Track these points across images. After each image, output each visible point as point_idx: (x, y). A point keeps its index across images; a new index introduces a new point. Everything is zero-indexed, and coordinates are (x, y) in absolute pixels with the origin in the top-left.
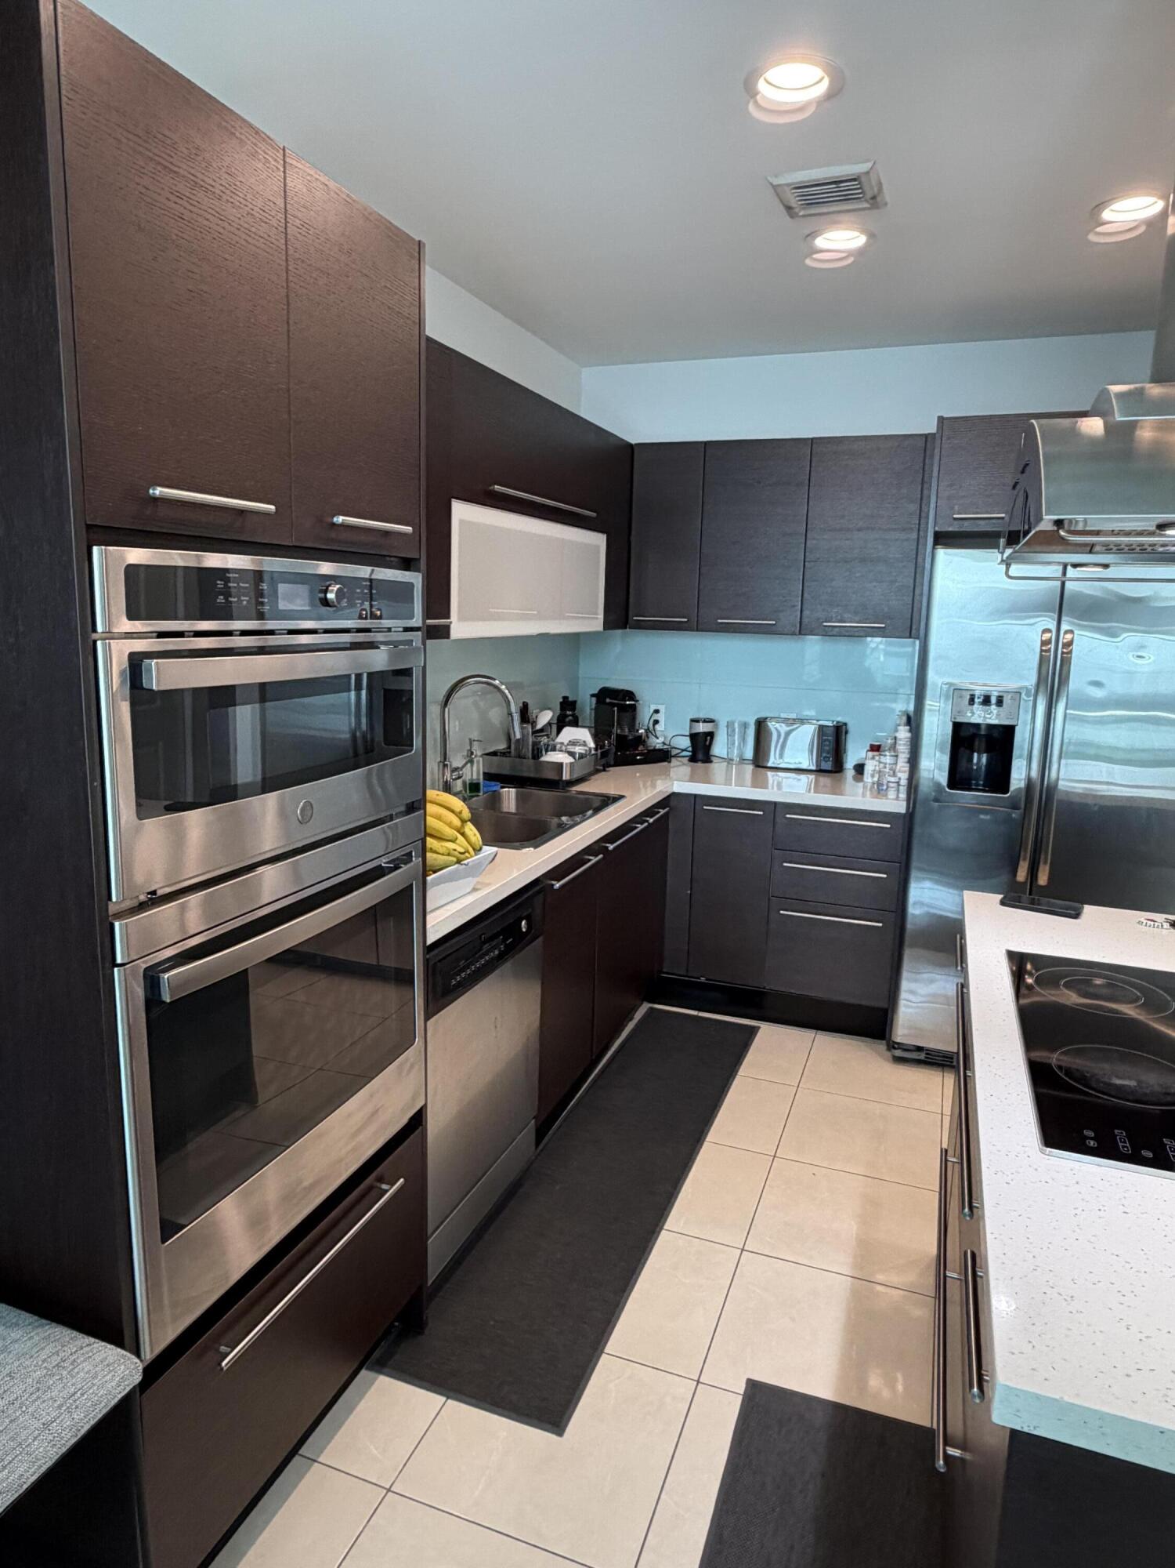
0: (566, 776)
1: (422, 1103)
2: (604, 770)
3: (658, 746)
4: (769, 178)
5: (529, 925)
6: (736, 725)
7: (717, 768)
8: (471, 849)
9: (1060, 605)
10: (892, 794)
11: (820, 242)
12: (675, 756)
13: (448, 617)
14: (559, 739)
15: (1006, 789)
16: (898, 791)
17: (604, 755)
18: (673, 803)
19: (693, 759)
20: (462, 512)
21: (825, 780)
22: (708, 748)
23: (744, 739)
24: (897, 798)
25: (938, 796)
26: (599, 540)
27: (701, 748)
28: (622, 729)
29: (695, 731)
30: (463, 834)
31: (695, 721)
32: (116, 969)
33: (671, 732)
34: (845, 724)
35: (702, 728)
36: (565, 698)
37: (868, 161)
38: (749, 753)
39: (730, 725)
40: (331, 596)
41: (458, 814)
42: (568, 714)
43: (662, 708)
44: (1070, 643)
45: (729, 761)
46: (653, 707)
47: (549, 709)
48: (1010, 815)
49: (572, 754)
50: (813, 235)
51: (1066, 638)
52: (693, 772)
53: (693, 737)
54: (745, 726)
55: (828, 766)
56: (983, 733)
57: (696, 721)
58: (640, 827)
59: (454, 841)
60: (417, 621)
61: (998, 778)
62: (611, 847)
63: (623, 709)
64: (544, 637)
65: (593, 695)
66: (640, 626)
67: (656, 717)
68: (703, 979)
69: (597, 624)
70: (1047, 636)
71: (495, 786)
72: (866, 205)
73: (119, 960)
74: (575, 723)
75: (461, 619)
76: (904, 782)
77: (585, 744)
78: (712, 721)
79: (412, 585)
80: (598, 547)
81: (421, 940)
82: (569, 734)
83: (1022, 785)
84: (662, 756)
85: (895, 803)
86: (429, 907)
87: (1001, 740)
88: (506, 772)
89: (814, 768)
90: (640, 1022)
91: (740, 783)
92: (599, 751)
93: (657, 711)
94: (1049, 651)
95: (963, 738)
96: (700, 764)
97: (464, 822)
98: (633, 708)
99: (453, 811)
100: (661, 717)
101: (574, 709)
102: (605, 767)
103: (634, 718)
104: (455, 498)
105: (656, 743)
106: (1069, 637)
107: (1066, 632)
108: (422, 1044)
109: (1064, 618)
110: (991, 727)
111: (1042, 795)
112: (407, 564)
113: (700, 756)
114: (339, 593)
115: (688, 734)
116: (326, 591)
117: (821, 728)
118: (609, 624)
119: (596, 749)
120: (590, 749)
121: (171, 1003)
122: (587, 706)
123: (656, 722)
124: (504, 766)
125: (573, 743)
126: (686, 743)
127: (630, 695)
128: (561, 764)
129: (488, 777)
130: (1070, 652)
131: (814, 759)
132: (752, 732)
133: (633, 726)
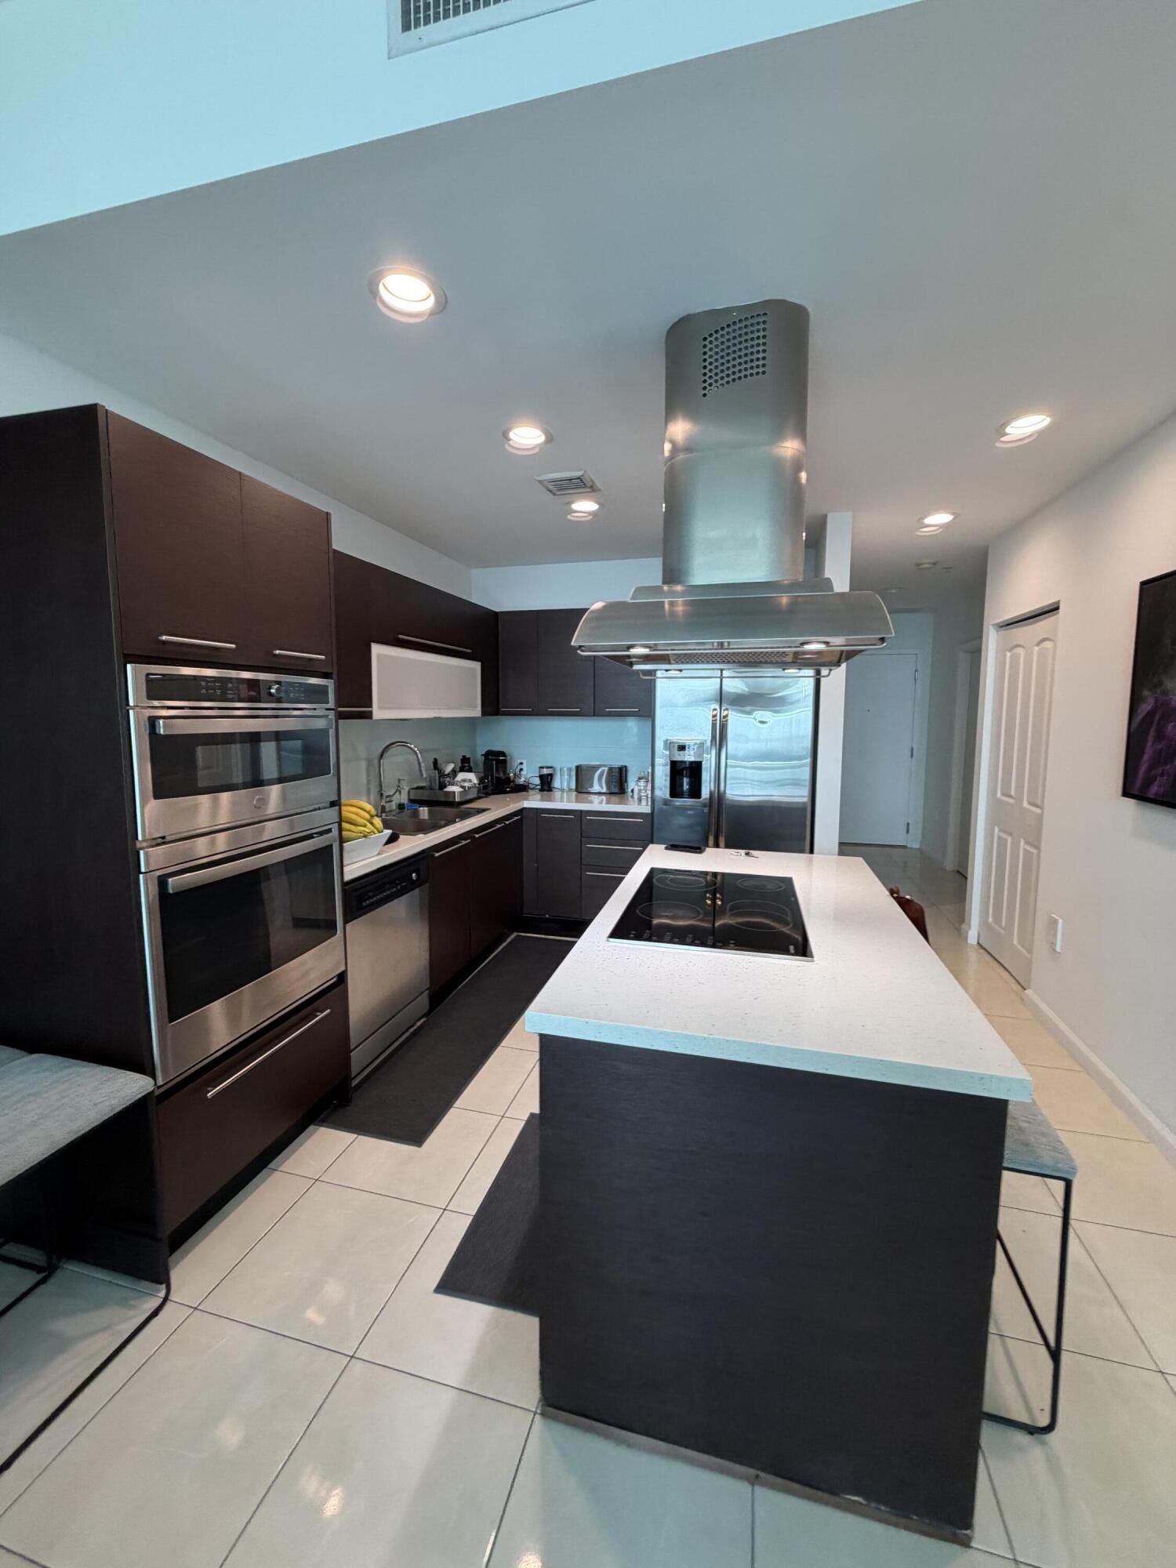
0: (457, 799)
1: (343, 969)
2: (486, 797)
3: (521, 783)
4: (536, 478)
5: (418, 875)
6: (565, 769)
7: (557, 794)
8: (376, 831)
9: (721, 697)
10: (644, 803)
11: (575, 506)
12: (532, 789)
13: (370, 706)
14: (456, 779)
15: (699, 797)
16: (647, 801)
17: (485, 788)
18: (525, 813)
19: (542, 790)
20: (377, 650)
21: (614, 798)
22: (550, 783)
23: (570, 775)
24: (647, 805)
25: (666, 802)
26: (476, 666)
27: (546, 783)
28: (499, 774)
29: (542, 773)
30: (372, 823)
32: (141, 876)
33: (529, 774)
34: (626, 767)
35: (545, 771)
36: (464, 757)
37: (581, 470)
38: (573, 786)
39: (561, 769)
40: (273, 691)
41: (368, 812)
42: (465, 765)
43: (524, 761)
44: (727, 716)
45: (562, 790)
46: (519, 761)
47: (453, 762)
48: (702, 811)
49: (462, 787)
50: (570, 503)
51: (724, 713)
52: (542, 796)
53: (541, 777)
54: (570, 770)
55: (615, 790)
56: (687, 766)
57: (542, 768)
58: (499, 826)
59: (365, 826)
60: (331, 705)
61: (695, 792)
62: (477, 836)
63: (498, 762)
64: (437, 720)
65: (483, 755)
66: (506, 714)
67: (522, 767)
68: (547, 916)
69: (477, 712)
70: (715, 712)
71: (416, 806)
72: (589, 490)
73: (143, 870)
74: (470, 770)
75: (380, 708)
76: (650, 796)
77: (470, 781)
78: (551, 767)
79: (327, 686)
80: (474, 670)
81: (340, 879)
82: (461, 776)
83: (708, 796)
84: (523, 788)
85: (645, 808)
86: (345, 862)
87: (695, 769)
88: (425, 798)
89: (608, 791)
90: (510, 943)
91: (569, 801)
92: (481, 786)
93: (521, 763)
94: (716, 720)
95: (677, 770)
96: (545, 792)
97: (372, 816)
98: (505, 761)
99: (365, 811)
100: (524, 767)
101: (469, 763)
102: (487, 795)
103: (506, 768)
104: (374, 642)
105: (521, 781)
106: (726, 712)
107: (725, 710)
108: (342, 935)
109: (723, 705)
110: (691, 763)
111: (718, 800)
112: (326, 676)
113: (546, 787)
114: (277, 689)
115: (538, 775)
116: (270, 688)
117: (611, 769)
118: (485, 712)
119: (479, 784)
120: (475, 784)
121: (173, 894)
122: (478, 761)
123: (521, 770)
124: (424, 795)
125: (464, 781)
126: (537, 781)
127: (503, 754)
128: (454, 793)
129: (412, 801)
130: (727, 721)
131: (608, 787)
132: (574, 773)
133: (505, 772)
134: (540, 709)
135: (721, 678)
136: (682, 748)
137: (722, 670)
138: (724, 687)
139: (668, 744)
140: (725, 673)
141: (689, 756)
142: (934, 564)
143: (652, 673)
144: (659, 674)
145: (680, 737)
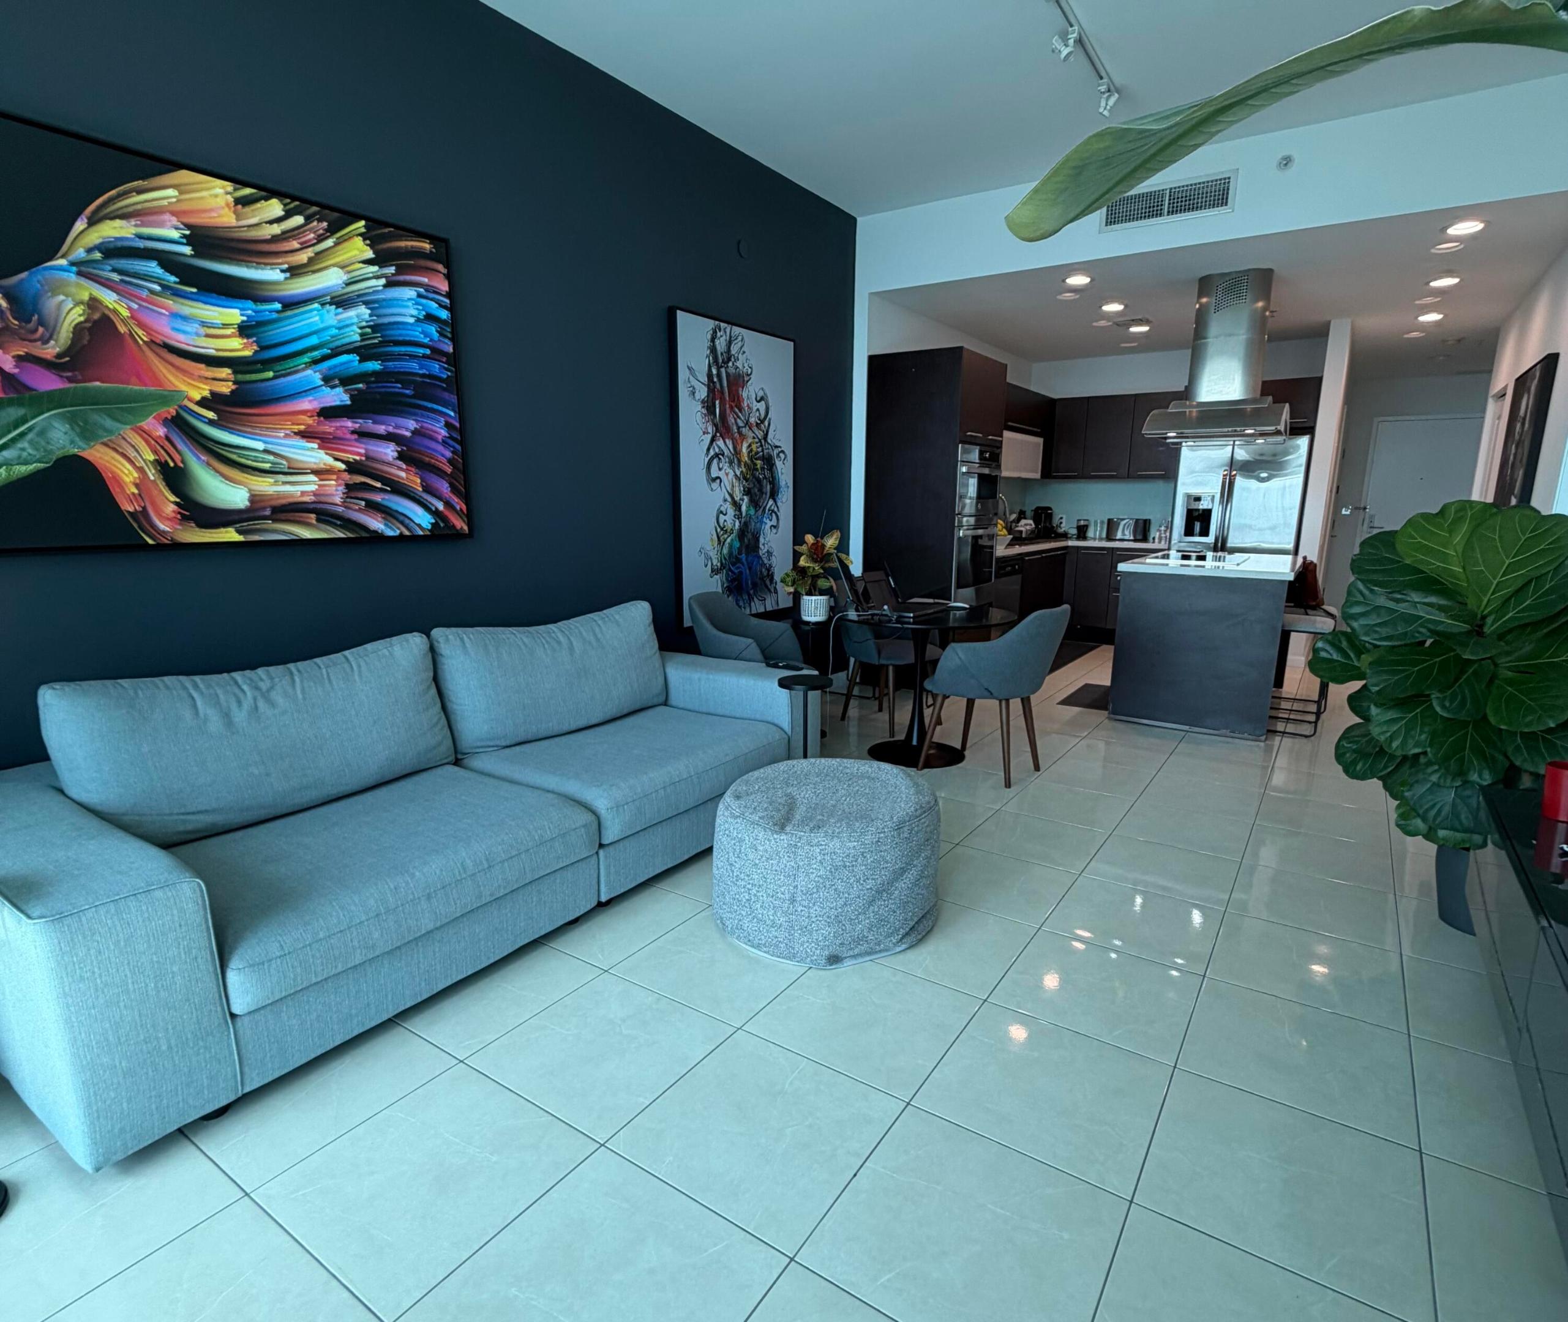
0: (1023, 536)
3: (1062, 532)
5: (1019, 567)
6: (1099, 522)
7: (1092, 538)
9: (1232, 463)
10: (1163, 542)
11: (1132, 330)
12: (1070, 535)
14: (1020, 523)
15: (1207, 535)
16: (1166, 539)
17: (1039, 531)
18: (1065, 548)
19: (1077, 535)
20: (1005, 435)
22: (1085, 532)
23: (1102, 527)
26: (1040, 441)
27: (1082, 532)
28: (1047, 524)
29: (1079, 526)
31: (1079, 520)
33: (1067, 526)
34: (1150, 519)
35: (1082, 523)
36: (1022, 509)
38: (1104, 535)
39: (1096, 522)
42: (1022, 516)
43: (1064, 516)
44: (1235, 475)
45: (1095, 535)
46: (1060, 515)
47: (1016, 513)
49: (1025, 529)
50: (1129, 328)
51: (1233, 479)
52: (1080, 540)
53: (1078, 528)
54: (1102, 523)
55: (1139, 537)
56: (1200, 513)
58: (1055, 553)
61: (1204, 532)
62: (1043, 555)
63: (1046, 515)
64: (1019, 478)
65: (1036, 509)
66: (1055, 477)
67: (1061, 520)
68: (1079, 626)
69: (1038, 476)
70: (1227, 472)
74: (1025, 518)
76: (1168, 537)
78: (1087, 521)
80: (1038, 445)
82: (1023, 522)
84: (1065, 536)
85: (1163, 545)
87: (1206, 515)
89: (1132, 538)
91: (1101, 542)
92: (1037, 529)
93: (1061, 518)
94: (1226, 483)
95: (1192, 516)
96: (1082, 537)
98: (1051, 515)
100: (1064, 521)
103: (1051, 520)
105: (1062, 530)
106: (1235, 472)
110: (1203, 510)
113: (1081, 534)
115: (1075, 527)
117: (1137, 521)
118: (1043, 476)
122: (1029, 513)
123: (1061, 523)
126: (1074, 531)
127: (1050, 509)
128: (1022, 531)
131: (1134, 536)
132: (1105, 526)
133: (1051, 523)
134: (1083, 475)
135: (1234, 445)
136: (1198, 499)
137: (1234, 441)
138: (1235, 455)
139: (1189, 496)
140: (1237, 443)
141: (1204, 505)
142: (1459, 341)
143: (1181, 443)
144: (1184, 444)
145: (1195, 491)
